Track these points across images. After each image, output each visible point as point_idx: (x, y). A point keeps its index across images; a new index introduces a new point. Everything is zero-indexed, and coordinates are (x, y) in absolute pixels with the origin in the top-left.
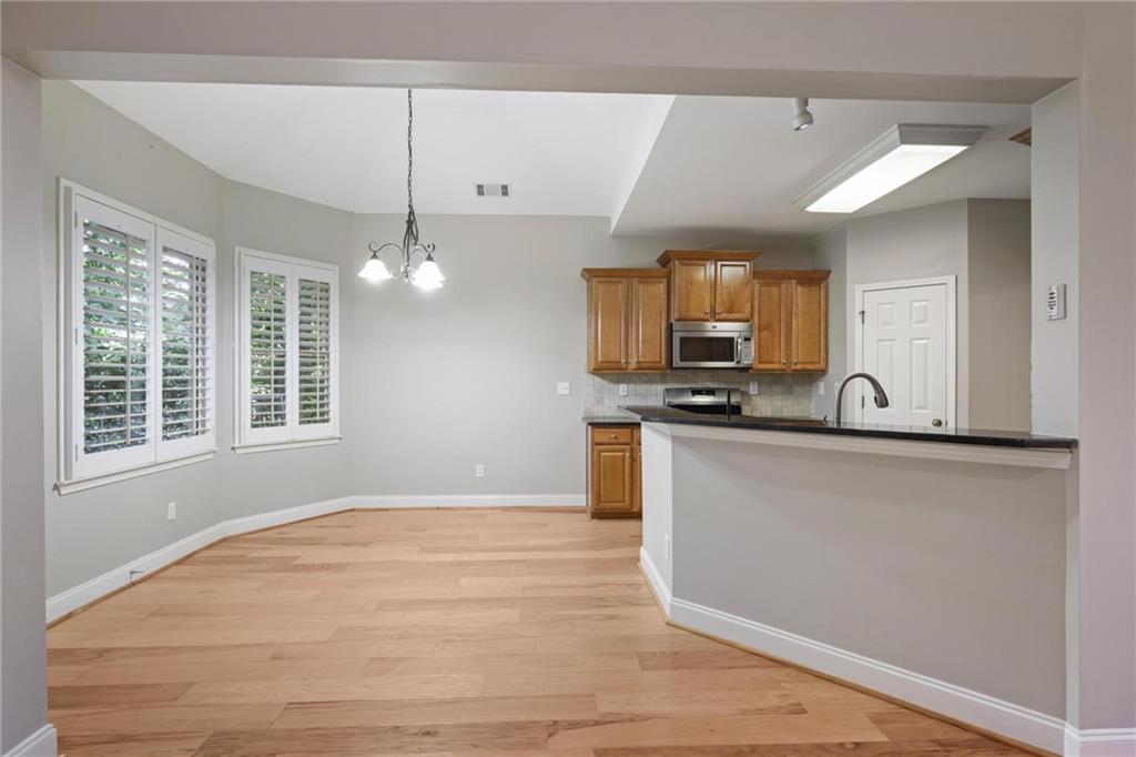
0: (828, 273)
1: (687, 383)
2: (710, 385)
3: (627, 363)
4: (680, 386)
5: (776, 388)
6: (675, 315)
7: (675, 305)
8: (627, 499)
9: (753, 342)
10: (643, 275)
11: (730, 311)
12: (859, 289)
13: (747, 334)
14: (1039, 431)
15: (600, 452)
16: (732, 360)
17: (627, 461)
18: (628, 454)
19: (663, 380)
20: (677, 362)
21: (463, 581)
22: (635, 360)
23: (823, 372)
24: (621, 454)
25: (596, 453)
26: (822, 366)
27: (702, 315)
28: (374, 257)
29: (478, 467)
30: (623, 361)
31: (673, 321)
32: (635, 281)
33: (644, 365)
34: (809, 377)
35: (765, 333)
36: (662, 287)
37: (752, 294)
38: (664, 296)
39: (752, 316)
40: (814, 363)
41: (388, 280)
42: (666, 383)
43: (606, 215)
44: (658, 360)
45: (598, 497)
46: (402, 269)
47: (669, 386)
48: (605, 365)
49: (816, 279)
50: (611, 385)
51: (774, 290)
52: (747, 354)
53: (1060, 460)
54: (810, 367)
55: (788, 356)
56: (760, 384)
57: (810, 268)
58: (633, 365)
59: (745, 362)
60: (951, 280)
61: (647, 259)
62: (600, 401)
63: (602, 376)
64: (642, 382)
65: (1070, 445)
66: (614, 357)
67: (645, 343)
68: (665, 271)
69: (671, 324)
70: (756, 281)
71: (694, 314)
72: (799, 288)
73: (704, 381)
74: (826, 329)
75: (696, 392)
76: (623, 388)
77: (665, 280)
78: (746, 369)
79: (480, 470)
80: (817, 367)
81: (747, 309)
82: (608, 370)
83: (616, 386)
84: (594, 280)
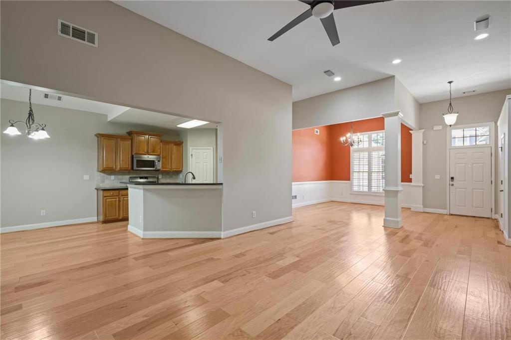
0: (183, 143)
1: (138, 175)
2: (146, 175)
3: (116, 168)
4: (135, 176)
5: (168, 176)
6: (134, 152)
7: (134, 149)
8: (117, 215)
9: (161, 162)
10: (122, 138)
11: (153, 152)
12: (191, 148)
13: (158, 160)
14: (219, 182)
15: (106, 199)
16: (154, 167)
17: (117, 201)
18: (117, 199)
19: (129, 174)
20: (135, 168)
21: (60, 245)
22: (119, 167)
23: (181, 171)
24: (115, 200)
25: (104, 200)
26: (181, 169)
27: (144, 153)
28: (12, 125)
29: (42, 211)
30: (114, 167)
31: (133, 154)
32: (119, 139)
33: (123, 169)
34: (178, 172)
35: (164, 160)
36: (130, 142)
37: (160, 147)
38: (130, 145)
39: (160, 154)
40: (178, 169)
41: (19, 135)
42: (130, 175)
43: (106, 114)
44: (127, 167)
45: (105, 215)
46: (27, 131)
47: (131, 176)
48: (107, 169)
49: (179, 144)
50: (108, 176)
51: (167, 146)
52: (159, 166)
53: (220, 187)
54: (177, 170)
55: (171, 166)
56: (162, 175)
57: (177, 140)
58: (118, 169)
59: (158, 168)
60: (212, 148)
61: (123, 132)
62: (103, 182)
63: (104, 173)
64: (120, 175)
65: (222, 184)
66: (110, 166)
67: (123, 161)
68: (130, 137)
69: (133, 156)
70: (161, 144)
71: (141, 152)
72: (175, 146)
73: (144, 174)
74: (182, 159)
75: (141, 178)
76: (113, 177)
77: (130, 140)
78: (158, 170)
79: (43, 212)
80: (179, 170)
81: (159, 152)
82: (108, 171)
83: (110, 176)
84: (102, 138)
